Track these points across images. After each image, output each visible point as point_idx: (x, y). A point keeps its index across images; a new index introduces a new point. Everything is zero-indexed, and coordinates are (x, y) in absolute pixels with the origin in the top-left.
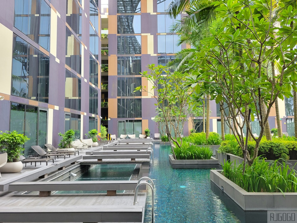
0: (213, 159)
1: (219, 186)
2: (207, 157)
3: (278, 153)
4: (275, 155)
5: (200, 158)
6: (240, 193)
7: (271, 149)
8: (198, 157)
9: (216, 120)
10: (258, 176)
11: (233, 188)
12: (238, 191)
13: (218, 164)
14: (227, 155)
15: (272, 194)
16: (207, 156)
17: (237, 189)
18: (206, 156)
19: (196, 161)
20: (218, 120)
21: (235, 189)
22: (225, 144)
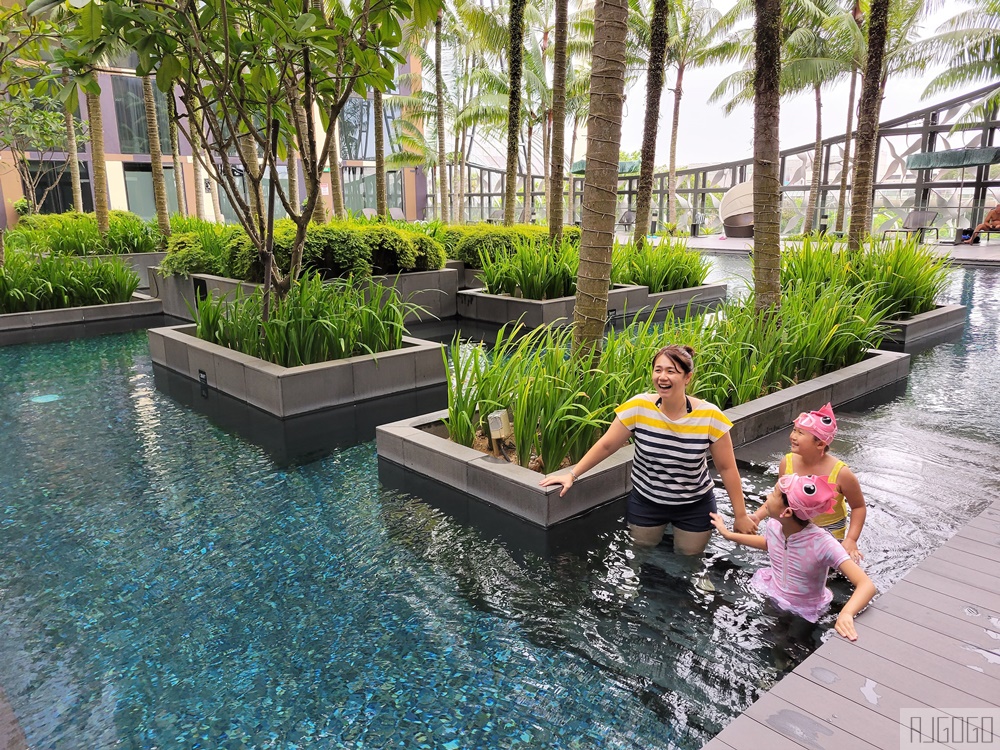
0: (142, 299)
1: (188, 374)
2: (118, 292)
3: (345, 258)
4: (339, 264)
5: (93, 300)
6: (267, 374)
7: (328, 250)
8: (83, 297)
9: (119, 166)
10: (312, 321)
11: (242, 364)
12: (258, 371)
13: (162, 314)
14: (195, 279)
15: (347, 363)
16: (116, 290)
17: (256, 367)
18: (112, 291)
19: (78, 313)
20: (129, 167)
21: (248, 367)
22: (182, 245)
